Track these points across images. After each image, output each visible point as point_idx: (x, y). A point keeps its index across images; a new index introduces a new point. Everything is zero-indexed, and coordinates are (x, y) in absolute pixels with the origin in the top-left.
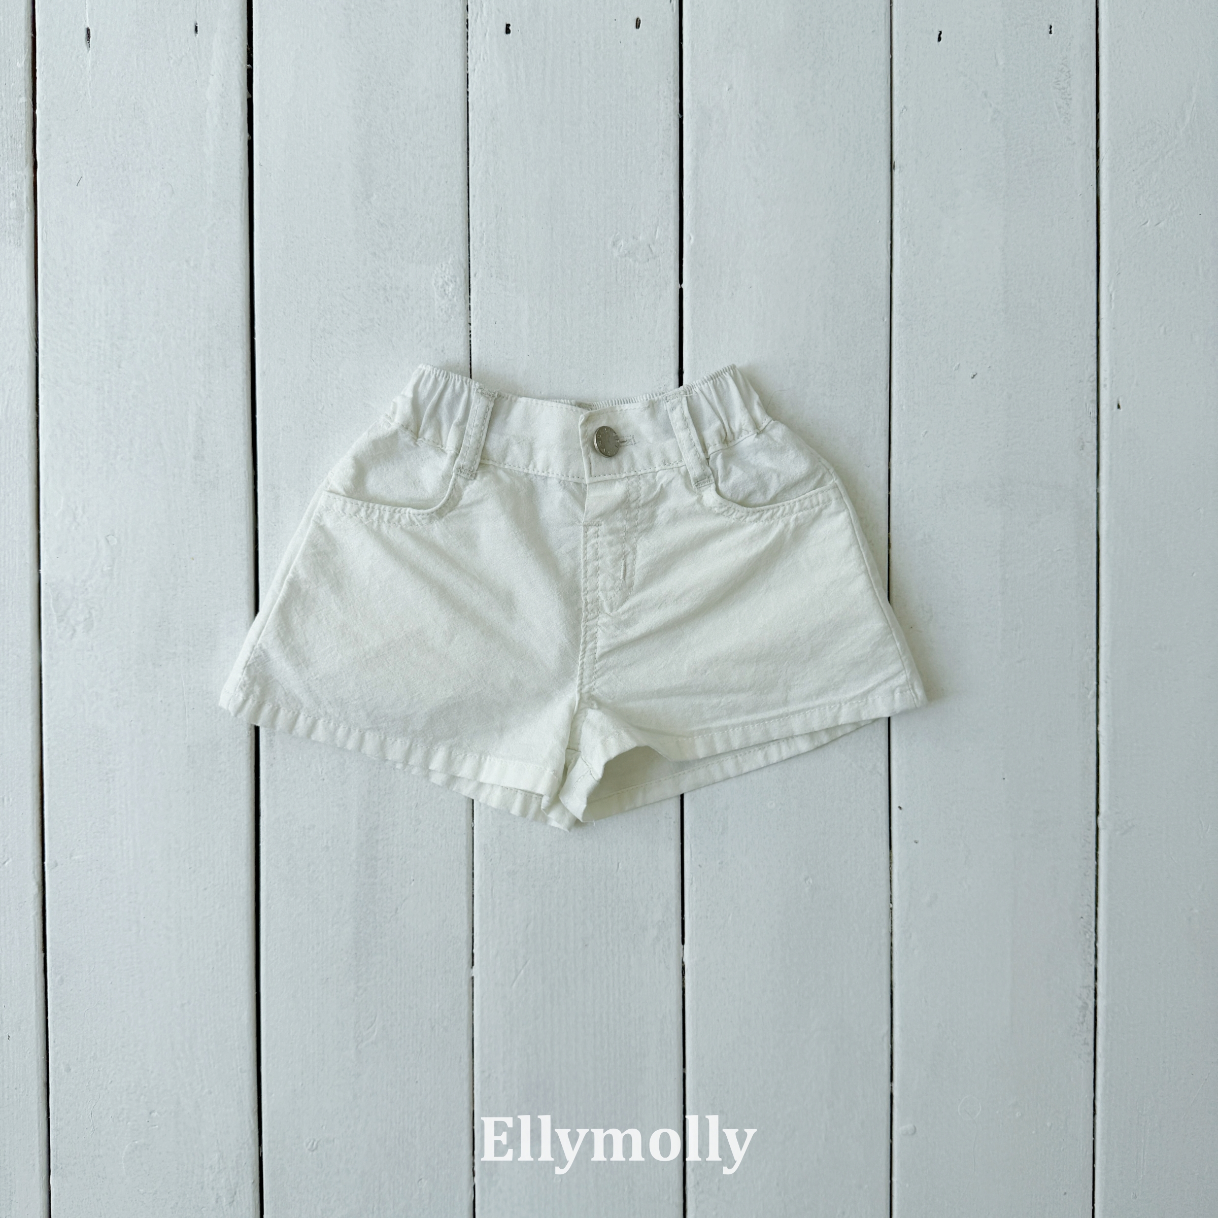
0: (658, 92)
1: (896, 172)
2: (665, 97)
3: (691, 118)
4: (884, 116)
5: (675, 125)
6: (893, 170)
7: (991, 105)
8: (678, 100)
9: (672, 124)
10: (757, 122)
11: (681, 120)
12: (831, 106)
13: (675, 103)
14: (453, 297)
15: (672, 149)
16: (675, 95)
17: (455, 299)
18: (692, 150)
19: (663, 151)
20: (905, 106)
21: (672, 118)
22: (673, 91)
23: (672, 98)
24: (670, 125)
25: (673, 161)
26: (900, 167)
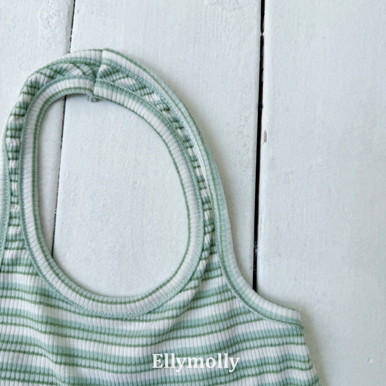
14: (56, 28)
17: (57, 30)
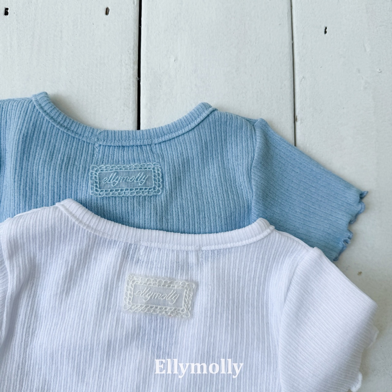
0: (121, 61)
1: (298, 123)
2: (126, 64)
3: (146, 80)
4: (288, 83)
5: (134, 85)
6: (296, 122)
7: (363, 78)
8: (136, 67)
9: (132, 84)
10: (196, 85)
11: (139, 82)
12: (251, 75)
13: (134, 69)
15: (131, 103)
16: (134, 63)
18: (147, 104)
19: (124, 104)
20: (303, 77)
21: (131, 80)
22: (133, 60)
23: (132, 65)
24: (130, 85)
25: (132, 112)
26: (301, 120)
